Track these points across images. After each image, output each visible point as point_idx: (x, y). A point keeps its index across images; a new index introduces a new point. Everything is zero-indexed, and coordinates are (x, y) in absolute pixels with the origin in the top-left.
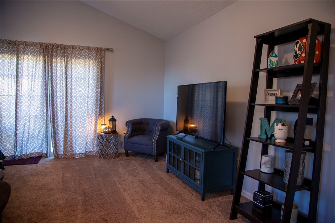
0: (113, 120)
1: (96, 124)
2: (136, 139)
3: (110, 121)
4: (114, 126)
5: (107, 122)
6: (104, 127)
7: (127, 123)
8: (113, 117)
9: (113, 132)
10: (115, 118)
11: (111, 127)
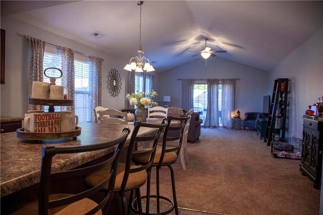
0: (239, 112)
1: (230, 114)
2: (248, 121)
3: (237, 112)
4: (239, 115)
5: (236, 113)
6: (234, 115)
7: (245, 114)
8: (239, 111)
9: (239, 117)
10: (240, 111)
11: (238, 115)
